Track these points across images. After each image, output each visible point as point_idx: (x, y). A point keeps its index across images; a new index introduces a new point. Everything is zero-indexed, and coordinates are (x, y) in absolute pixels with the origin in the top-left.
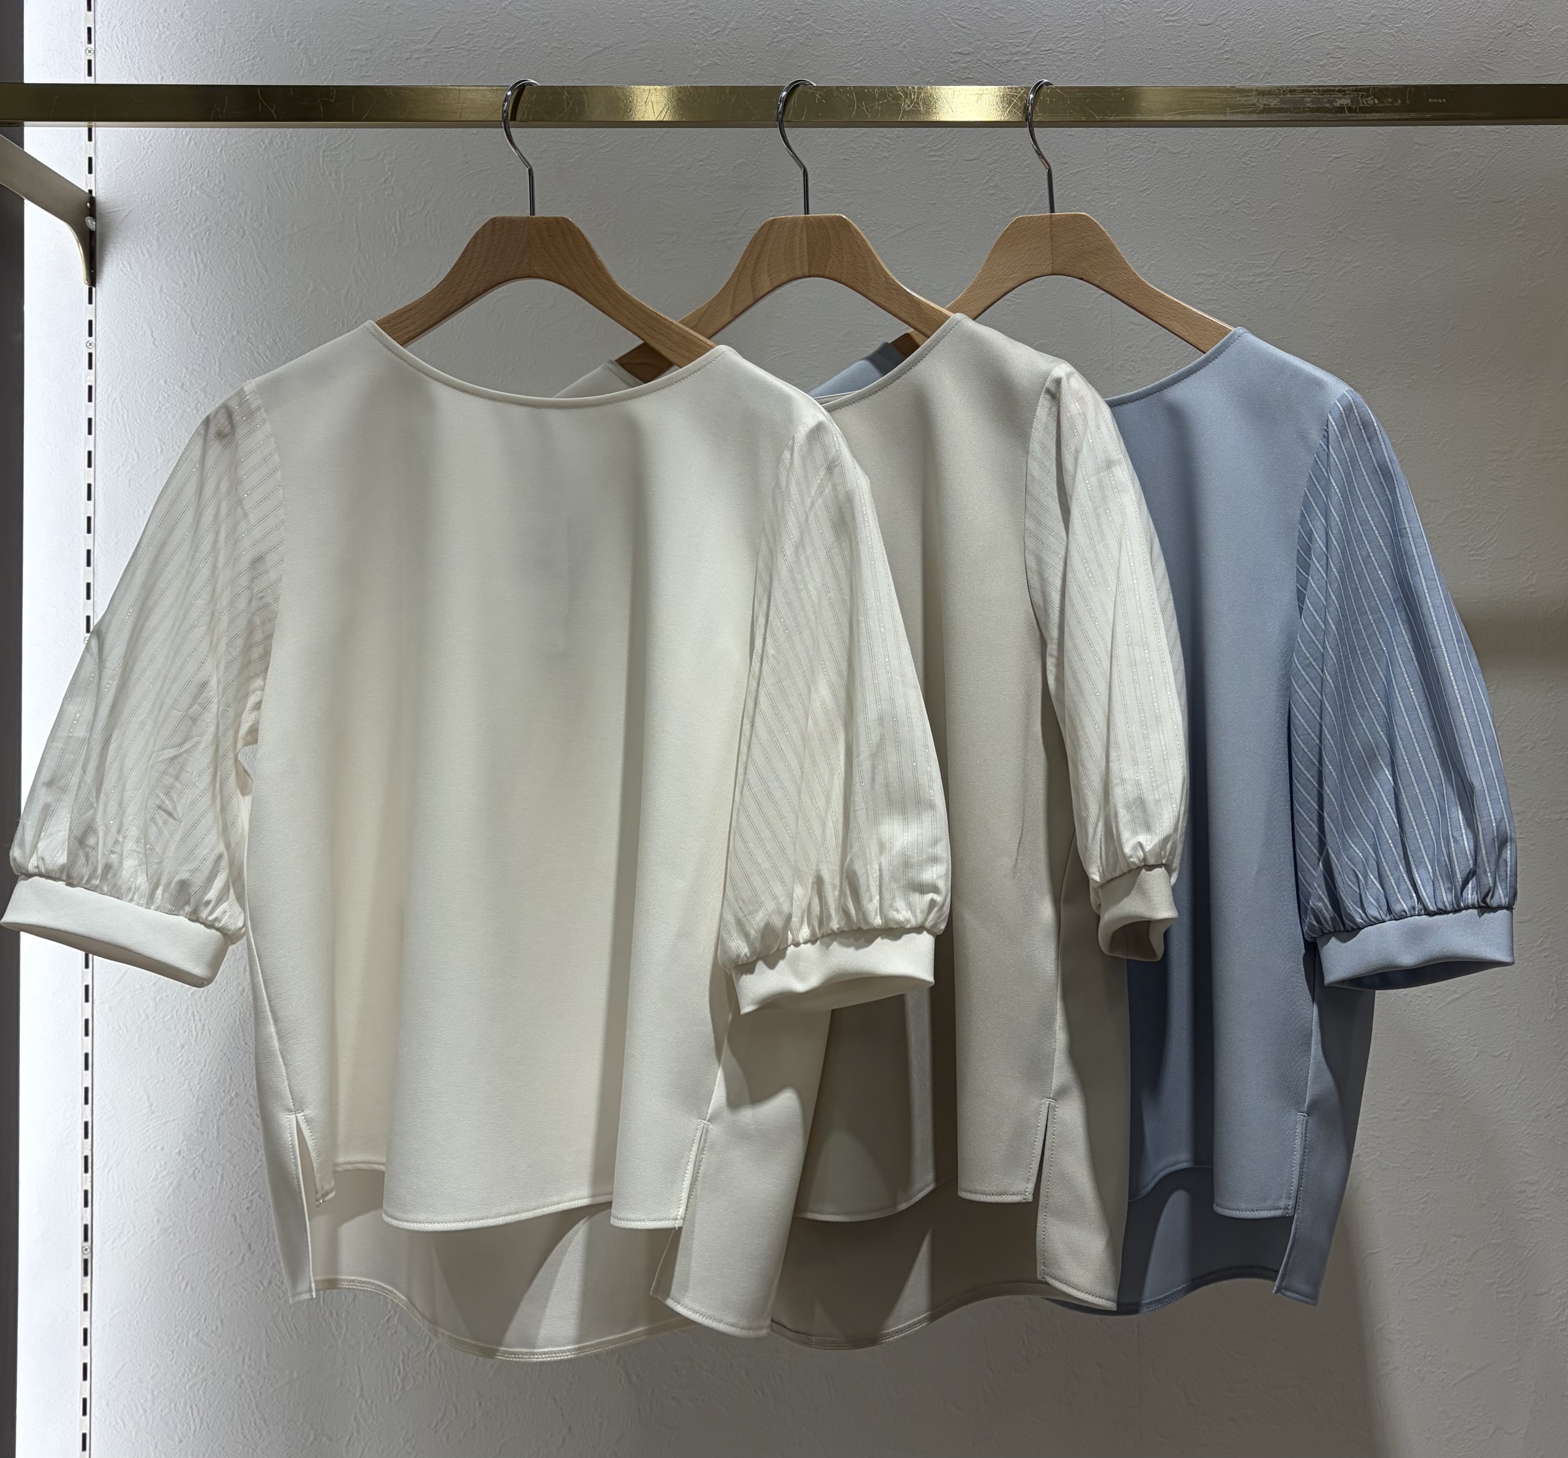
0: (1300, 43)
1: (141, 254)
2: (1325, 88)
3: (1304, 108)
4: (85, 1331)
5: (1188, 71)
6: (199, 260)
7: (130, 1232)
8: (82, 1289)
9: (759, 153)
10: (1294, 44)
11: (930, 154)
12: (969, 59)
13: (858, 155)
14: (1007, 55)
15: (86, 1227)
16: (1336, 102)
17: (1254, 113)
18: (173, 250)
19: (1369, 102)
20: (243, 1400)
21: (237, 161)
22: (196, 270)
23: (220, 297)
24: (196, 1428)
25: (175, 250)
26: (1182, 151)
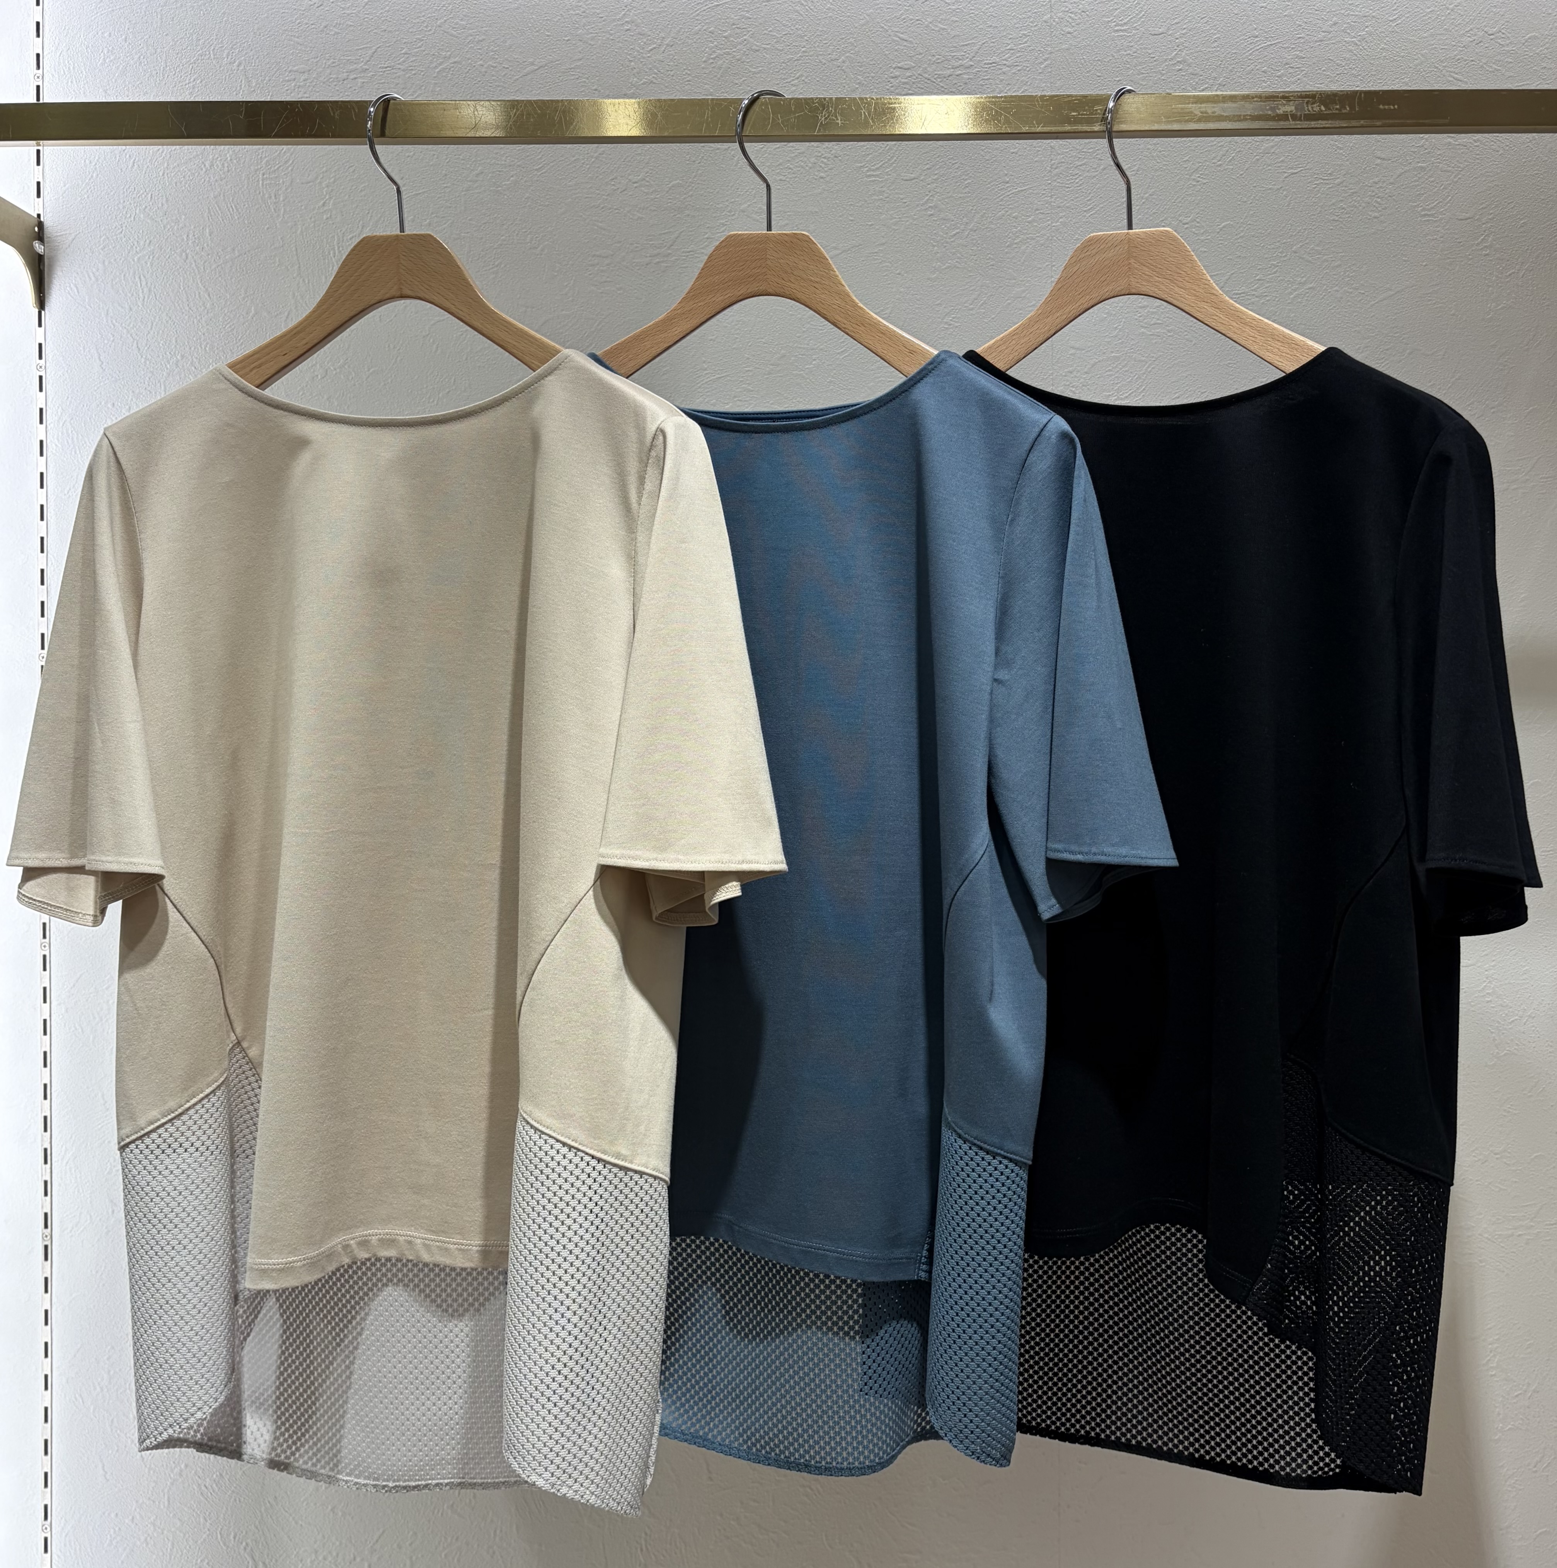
0: (1256, 53)
1: (88, 279)
6: (144, 283)
7: (86, 1221)
8: (43, 1273)
10: (1251, 55)
15: (46, 1215)
16: (1280, 109)
18: (118, 274)
19: (1314, 109)
22: (141, 295)
23: (165, 322)
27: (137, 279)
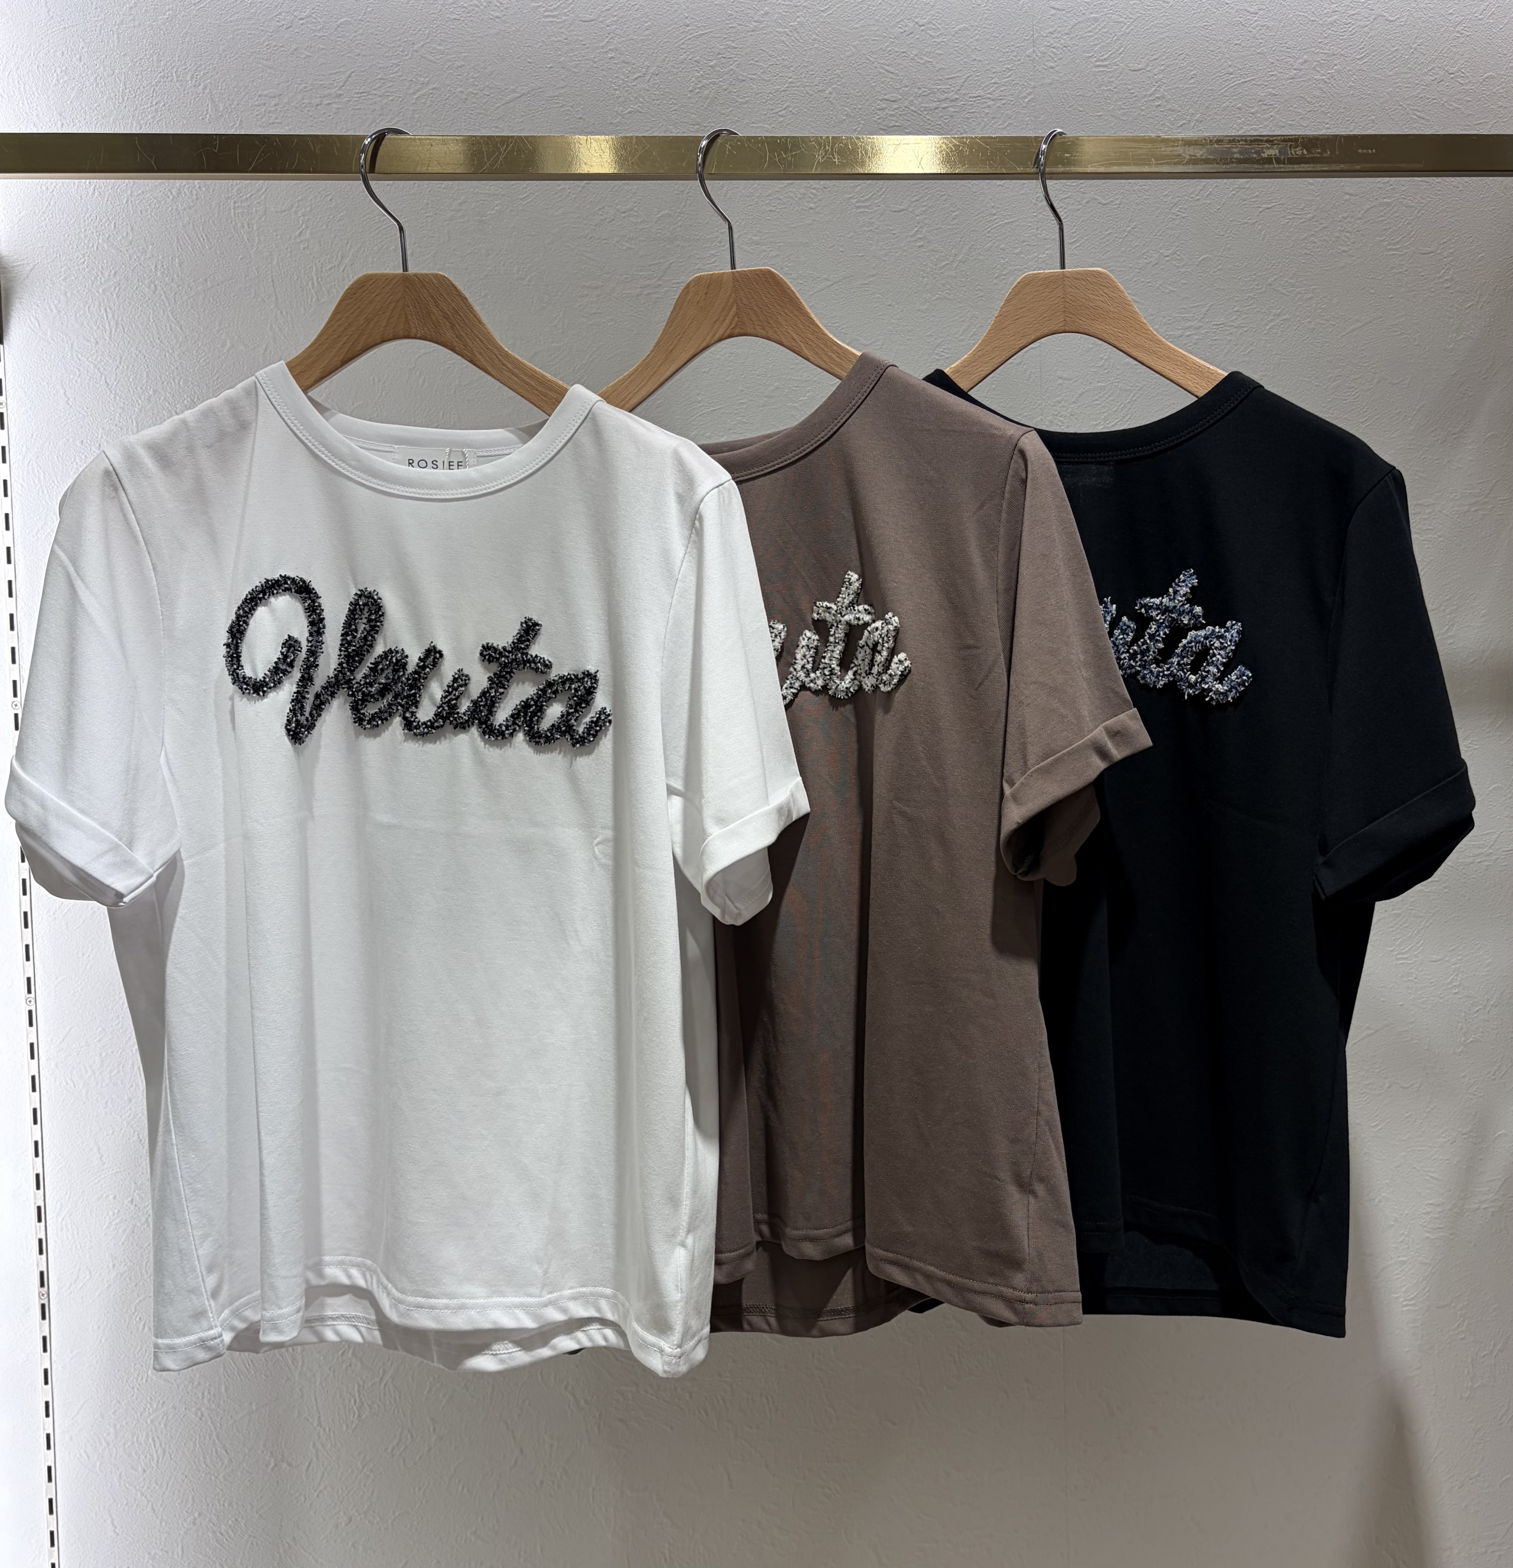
0: (1232, 90)
1: (49, 311)
2: (1252, 138)
3: (1231, 159)
4: (46, 1371)
5: (1119, 118)
6: (110, 316)
7: (85, 1277)
8: (41, 1331)
9: (683, 204)
10: (1226, 91)
11: (858, 205)
12: (896, 106)
13: (784, 206)
14: (935, 101)
15: (42, 1273)
16: (1264, 153)
17: (1180, 164)
18: (82, 306)
19: (1297, 153)
20: (204, 1430)
21: (144, 212)
22: (107, 327)
23: (134, 355)
24: (159, 1459)
25: (84, 306)
26: (1111, 201)
27: (103, 311)
